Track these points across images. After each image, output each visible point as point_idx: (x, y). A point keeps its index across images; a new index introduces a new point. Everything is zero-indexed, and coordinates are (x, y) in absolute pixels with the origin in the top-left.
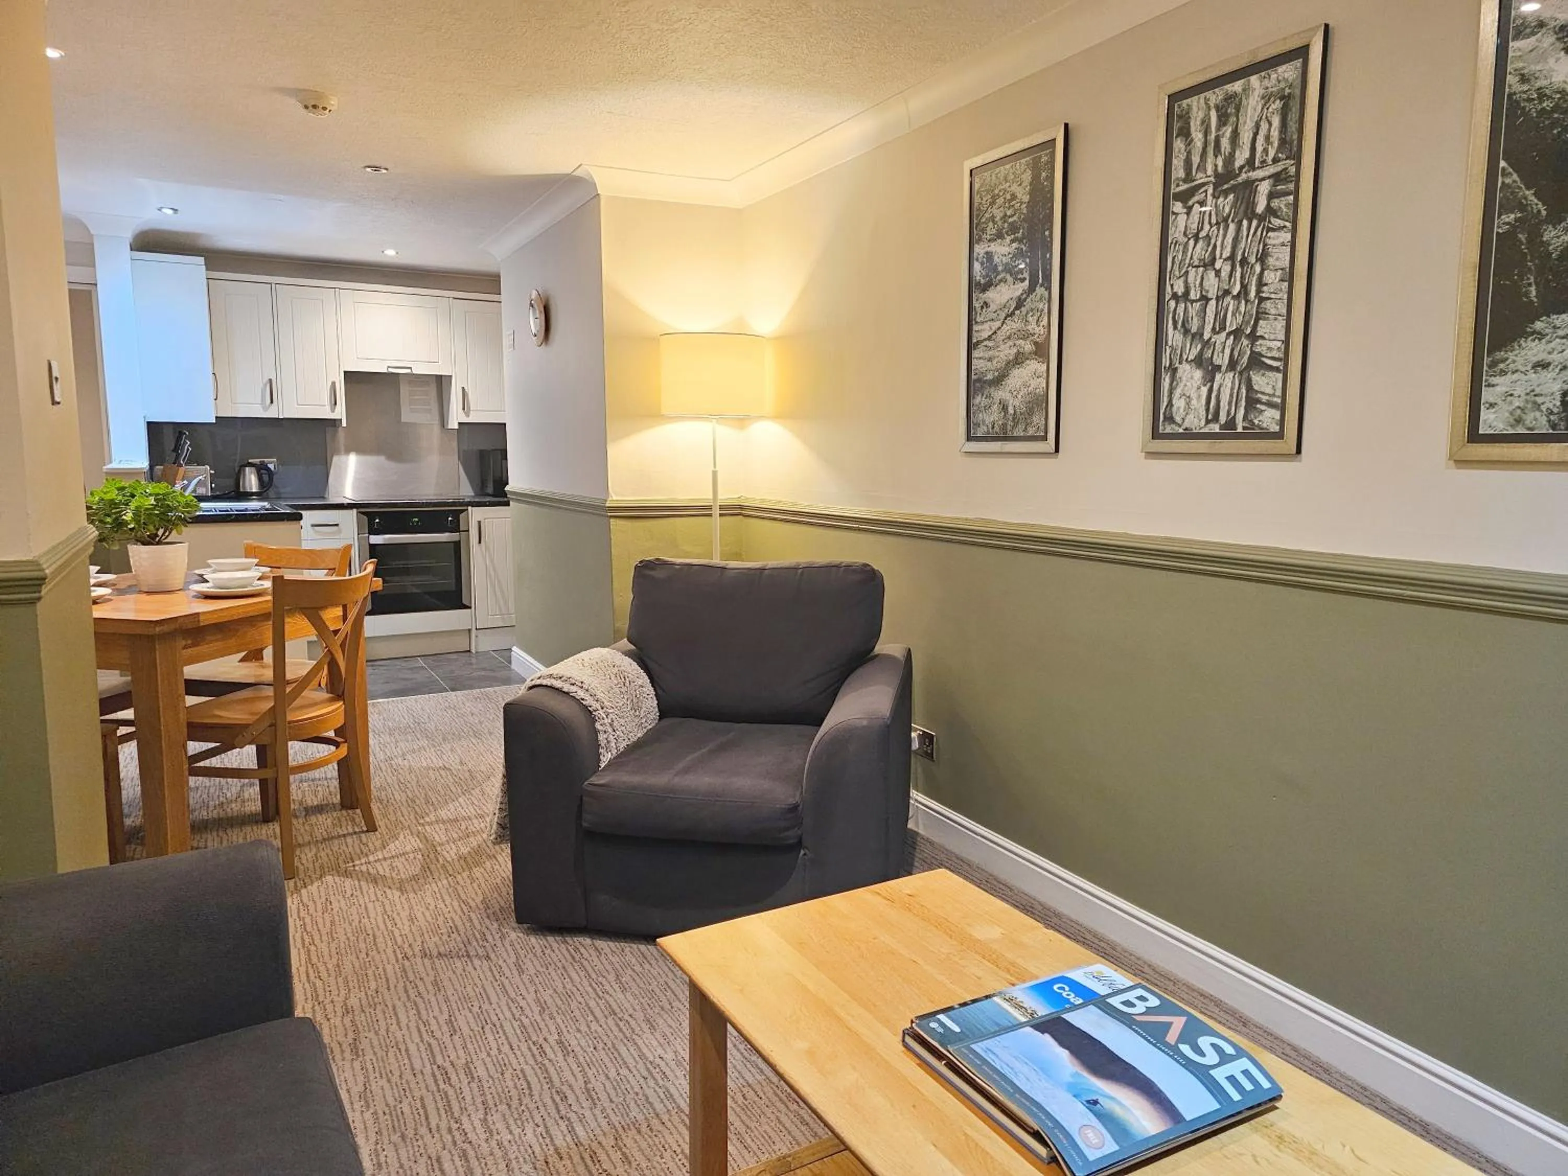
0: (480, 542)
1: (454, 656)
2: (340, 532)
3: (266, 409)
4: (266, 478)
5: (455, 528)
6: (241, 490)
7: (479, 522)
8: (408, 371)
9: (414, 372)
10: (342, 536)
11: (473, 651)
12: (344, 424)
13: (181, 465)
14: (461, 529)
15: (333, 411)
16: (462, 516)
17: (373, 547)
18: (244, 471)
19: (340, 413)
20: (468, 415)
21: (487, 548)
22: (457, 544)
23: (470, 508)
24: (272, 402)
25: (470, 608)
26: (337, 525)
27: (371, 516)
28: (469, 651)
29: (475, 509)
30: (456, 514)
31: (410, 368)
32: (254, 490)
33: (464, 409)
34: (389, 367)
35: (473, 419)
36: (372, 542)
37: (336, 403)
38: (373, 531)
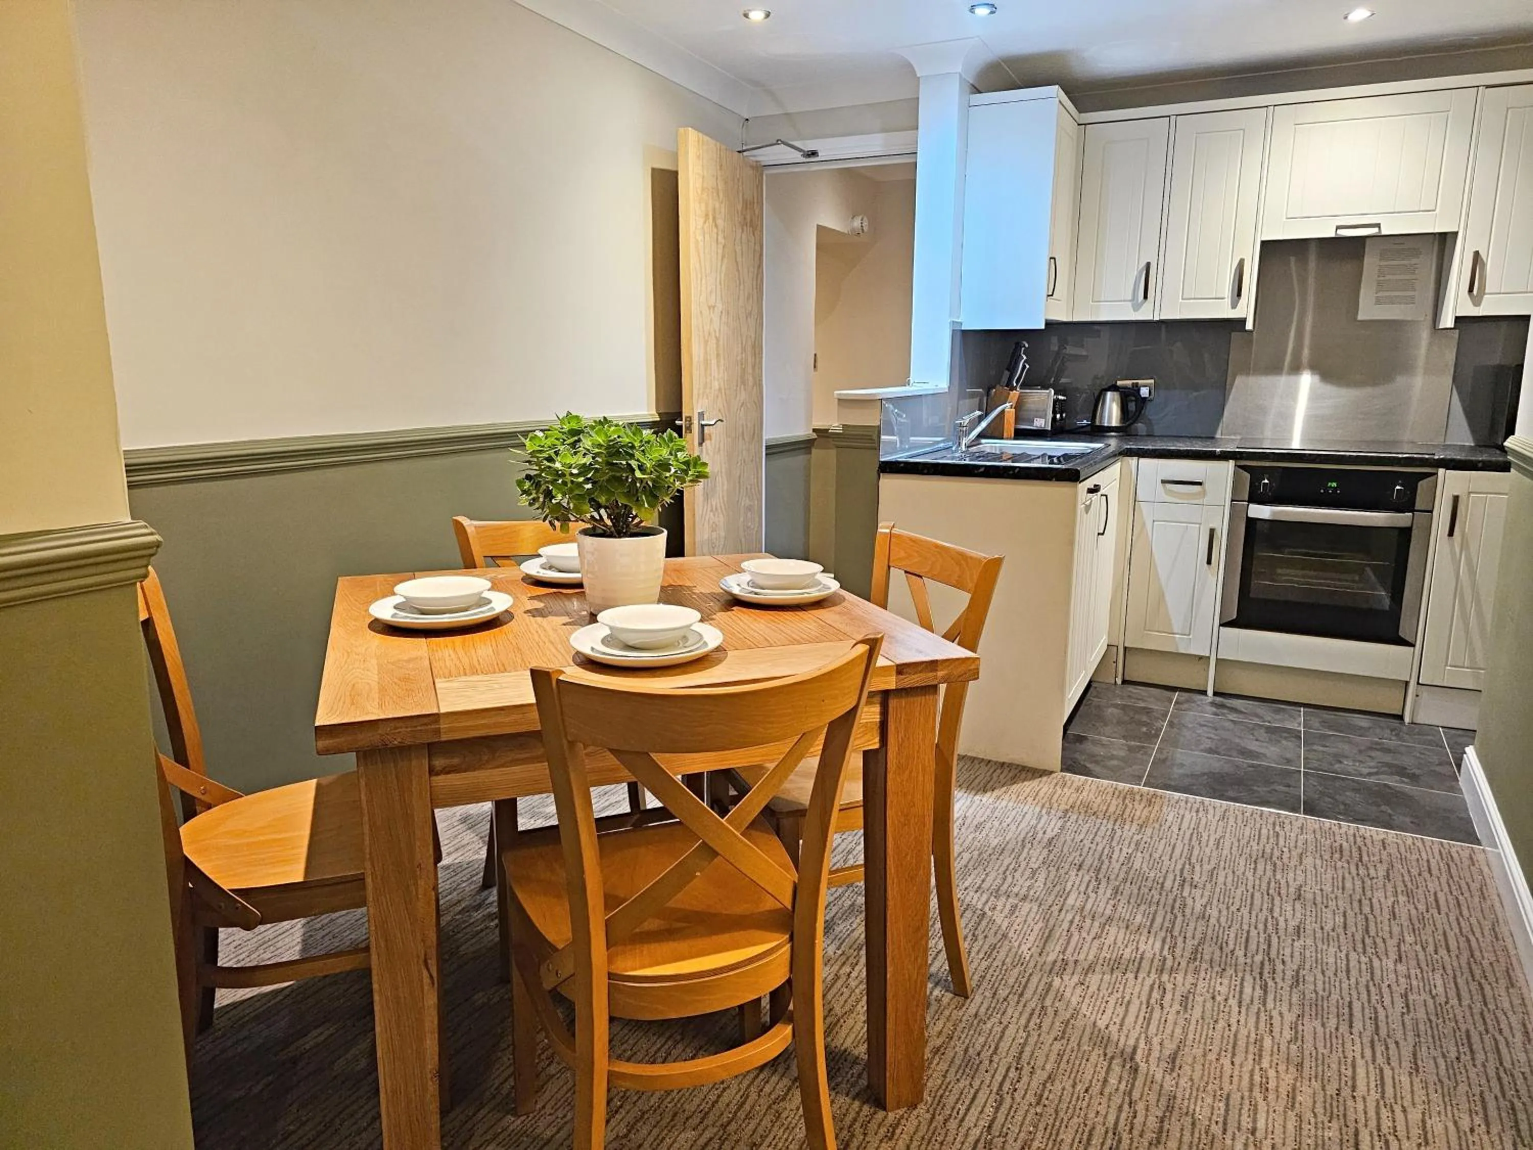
0: (1451, 533)
1: (1363, 722)
2: (1204, 493)
3: (1137, 307)
4: (1132, 406)
5: (1406, 504)
6: (1097, 423)
7: (1456, 499)
8: (1373, 231)
9: (1385, 231)
10: (1206, 501)
11: (1407, 719)
12: (1249, 326)
13: (1014, 389)
14: (1418, 506)
15: (1234, 306)
16: (1422, 485)
17: (1252, 523)
18: (1105, 396)
19: (1246, 310)
20: (1477, 302)
21: (1464, 545)
22: (1405, 534)
23: (1441, 471)
24: (1146, 297)
25: (1413, 645)
26: (1200, 484)
27: (1256, 474)
28: (1400, 718)
29: (1450, 472)
30: (1411, 482)
31: (1378, 226)
32: (1115, 423)
33: (1471, 290)
34: (1338, 228)
35: (1487, 309)
36: (1251, 515)
37: (1239, 295)
38: (1256, 498)
